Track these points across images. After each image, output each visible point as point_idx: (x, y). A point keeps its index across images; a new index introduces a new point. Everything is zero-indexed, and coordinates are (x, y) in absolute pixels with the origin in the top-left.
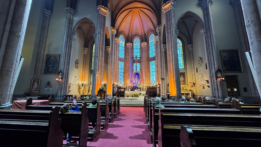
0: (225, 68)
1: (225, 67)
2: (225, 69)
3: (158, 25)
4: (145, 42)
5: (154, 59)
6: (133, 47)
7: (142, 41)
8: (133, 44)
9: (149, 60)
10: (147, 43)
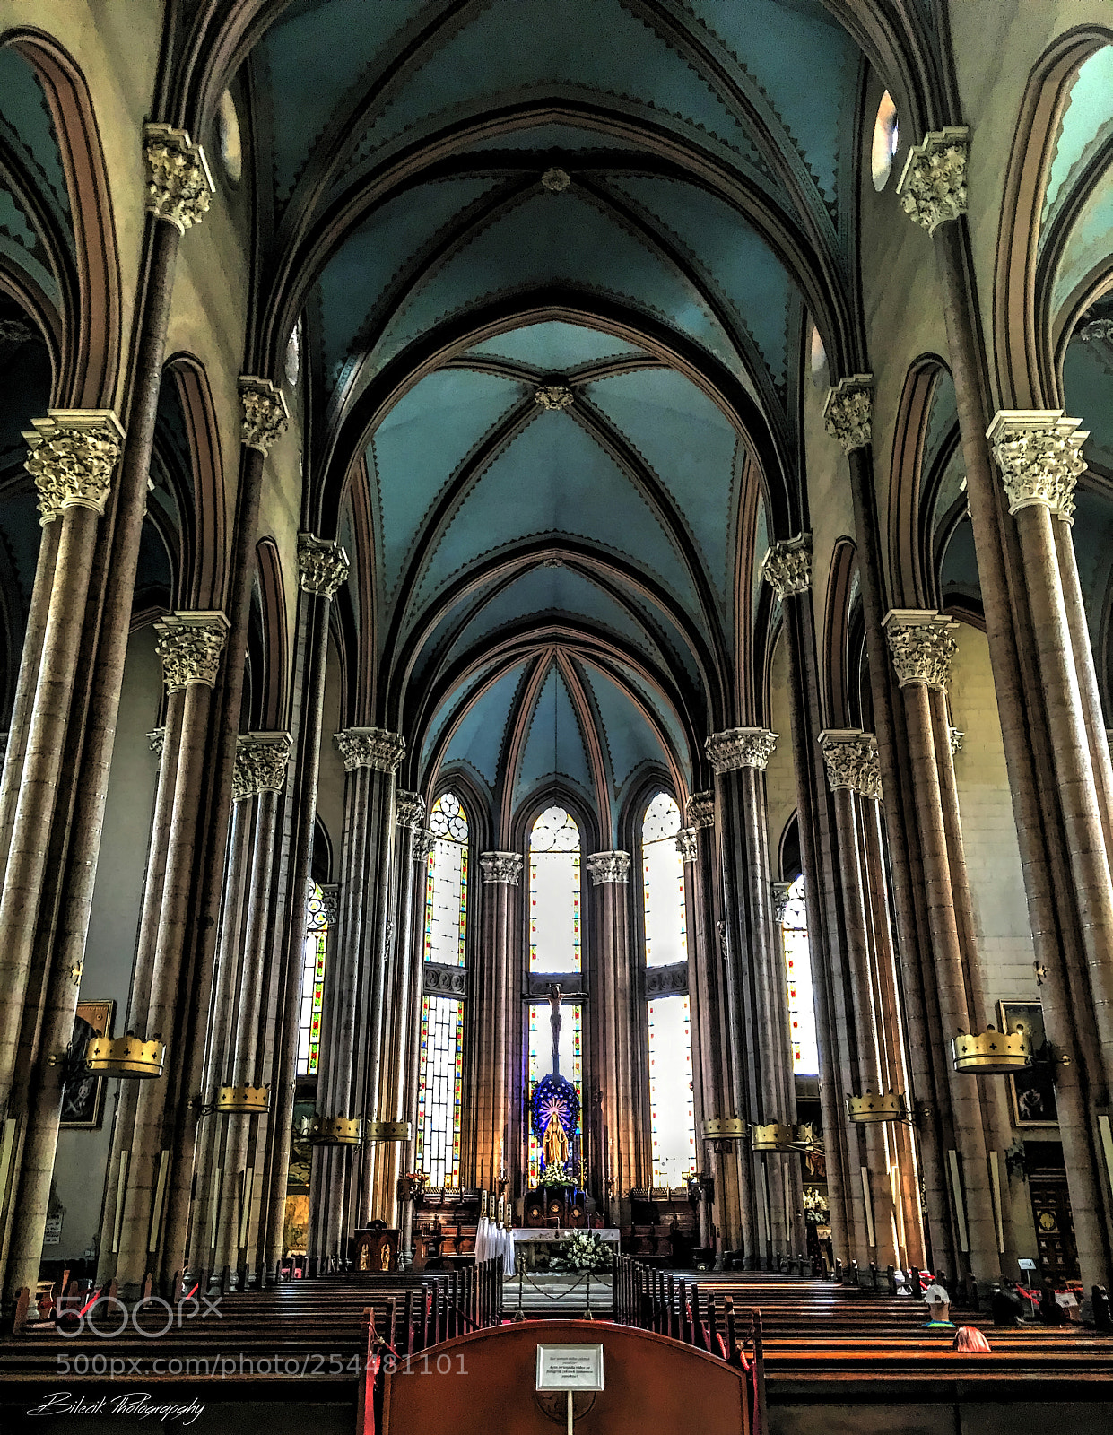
0: (1025, 1103)
1: (1022, 1098)
2: (1022, 1106)
3: (696, 789)
4: (617, 852)
5: (674, 981)
6: (524, 876)
7: (591, 842)
8: (525, 861)
9: (646, 984)
10: (631, 853)
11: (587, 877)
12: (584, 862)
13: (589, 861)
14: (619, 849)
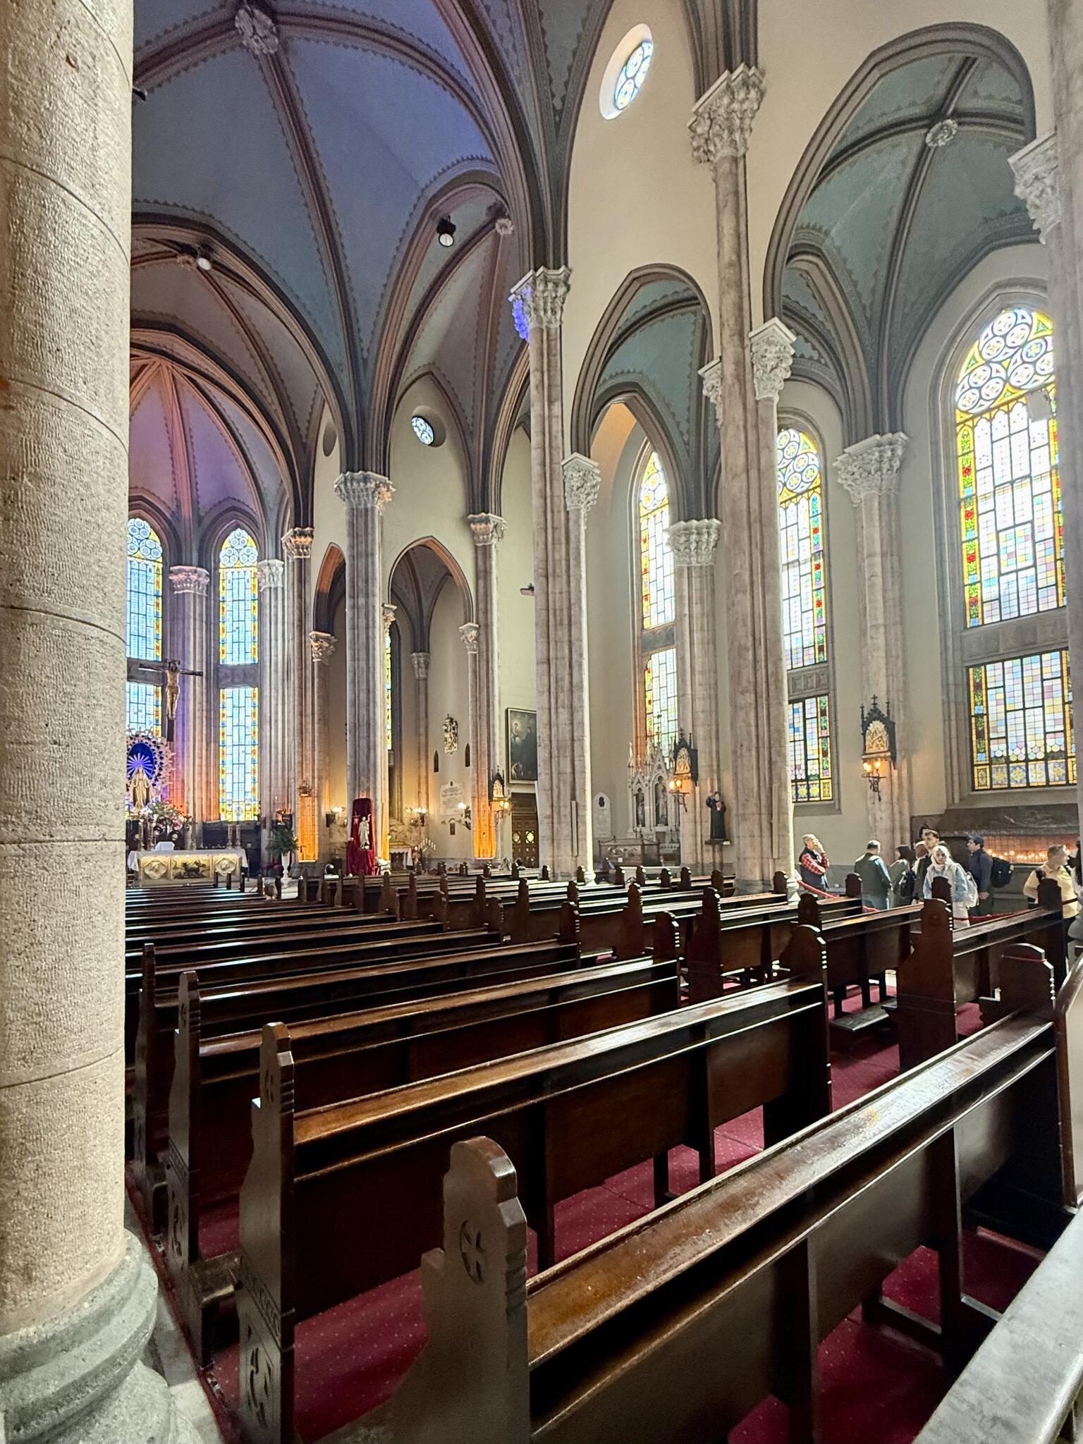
0: (515, 769)
2: (513, 772)
5: (245, 676)
9: (221, 677)
10: (210, 571)
11: (168, 585)
12: (166, 573)
13: (171, 572)
14: (200, 566)
